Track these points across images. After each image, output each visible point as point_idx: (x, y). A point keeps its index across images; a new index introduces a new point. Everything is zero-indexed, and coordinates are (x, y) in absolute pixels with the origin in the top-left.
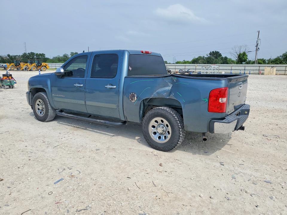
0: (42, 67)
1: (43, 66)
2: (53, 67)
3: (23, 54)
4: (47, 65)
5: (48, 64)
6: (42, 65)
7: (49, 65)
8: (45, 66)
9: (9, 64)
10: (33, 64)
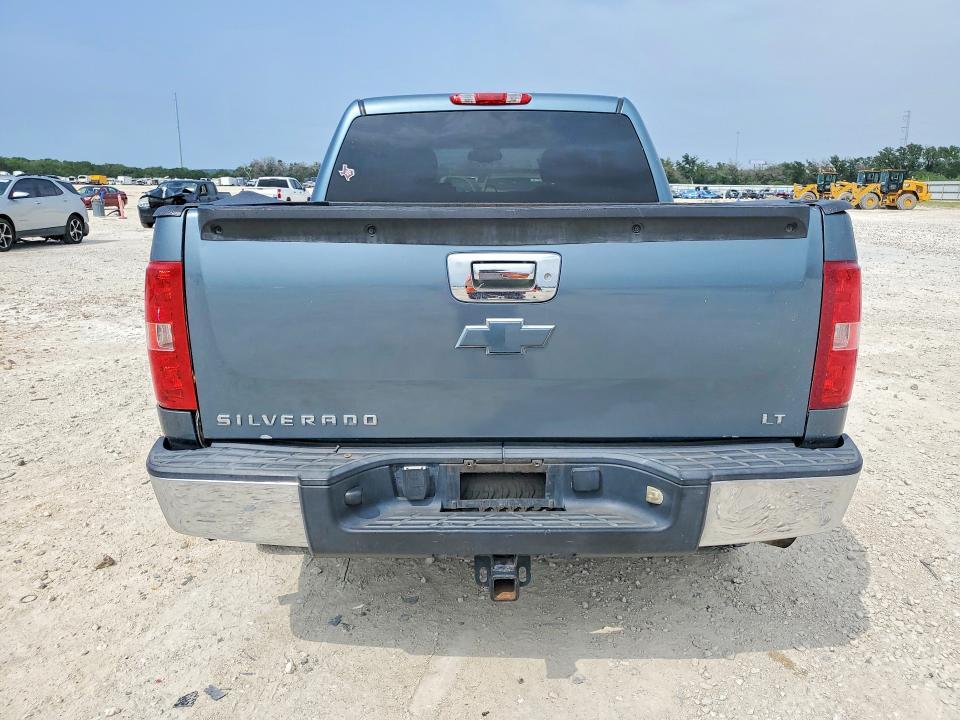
0: (900, 195)
1: (905, 192)
2: (946, 196)
3: (881, 153)
4: (925, 187)
5: (930, 183)
6: (904, 188)
7: (932, 189)
8: (914, 193)
9: (800, 187)
10: (871, 187)
